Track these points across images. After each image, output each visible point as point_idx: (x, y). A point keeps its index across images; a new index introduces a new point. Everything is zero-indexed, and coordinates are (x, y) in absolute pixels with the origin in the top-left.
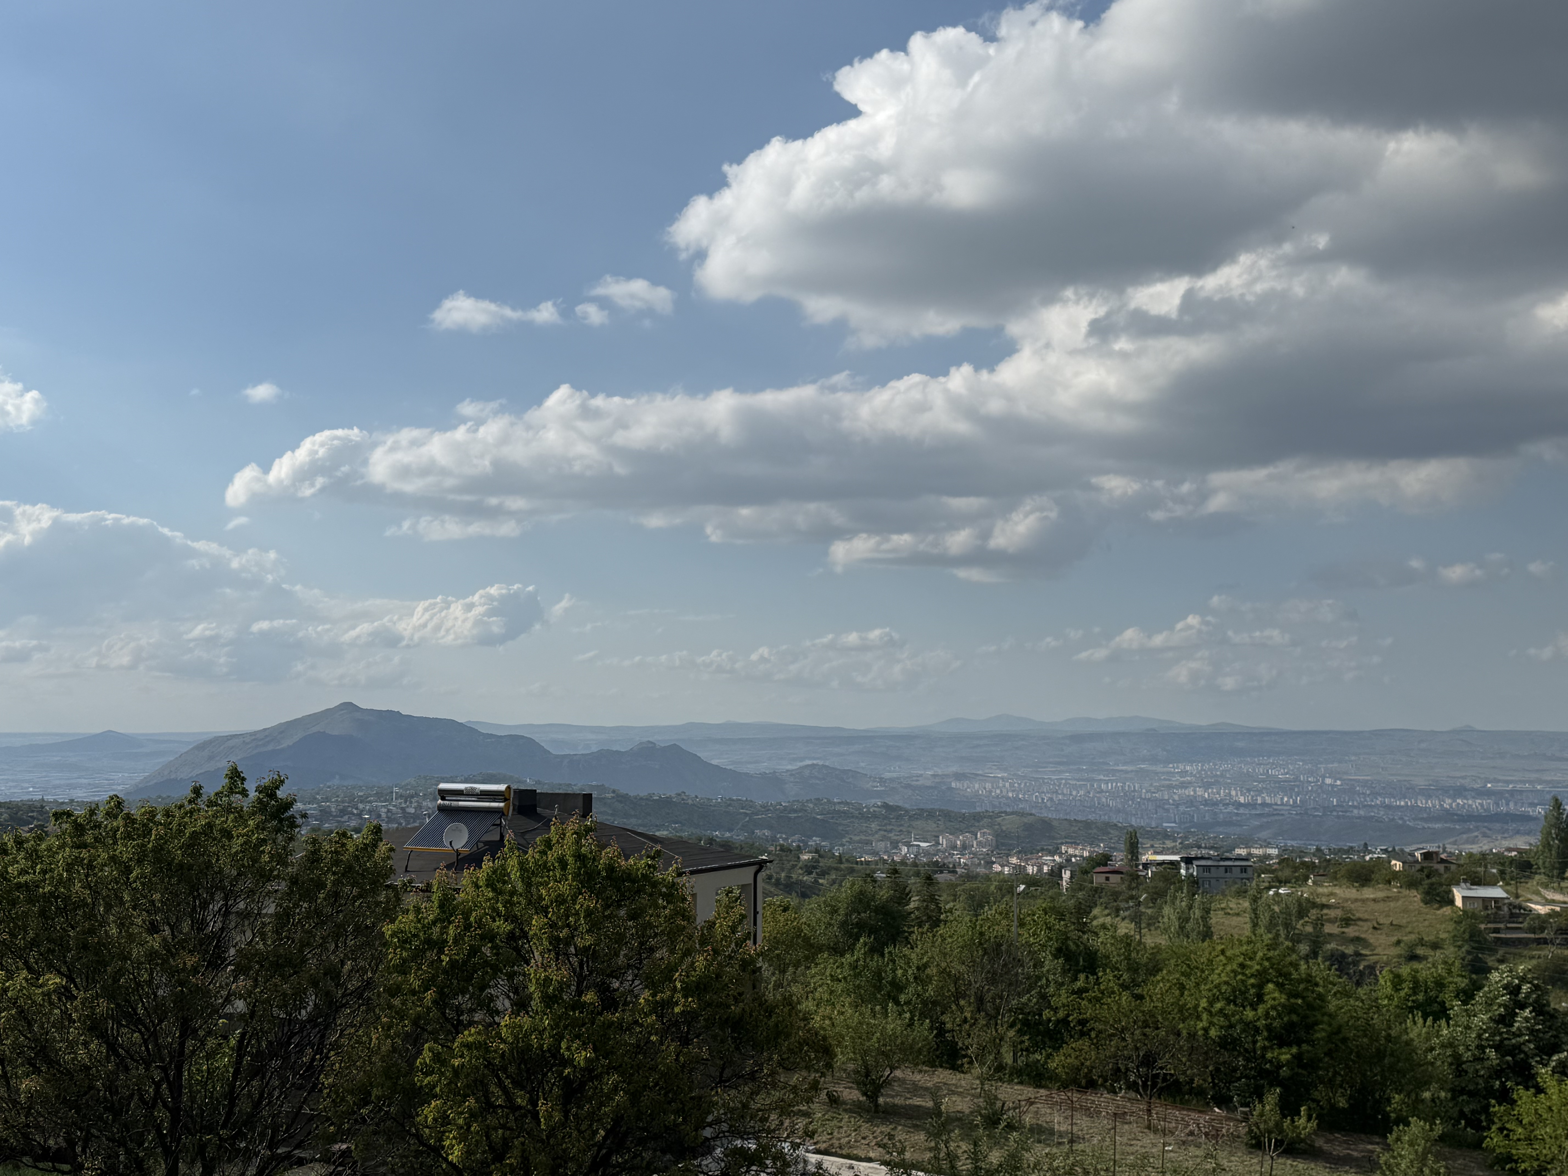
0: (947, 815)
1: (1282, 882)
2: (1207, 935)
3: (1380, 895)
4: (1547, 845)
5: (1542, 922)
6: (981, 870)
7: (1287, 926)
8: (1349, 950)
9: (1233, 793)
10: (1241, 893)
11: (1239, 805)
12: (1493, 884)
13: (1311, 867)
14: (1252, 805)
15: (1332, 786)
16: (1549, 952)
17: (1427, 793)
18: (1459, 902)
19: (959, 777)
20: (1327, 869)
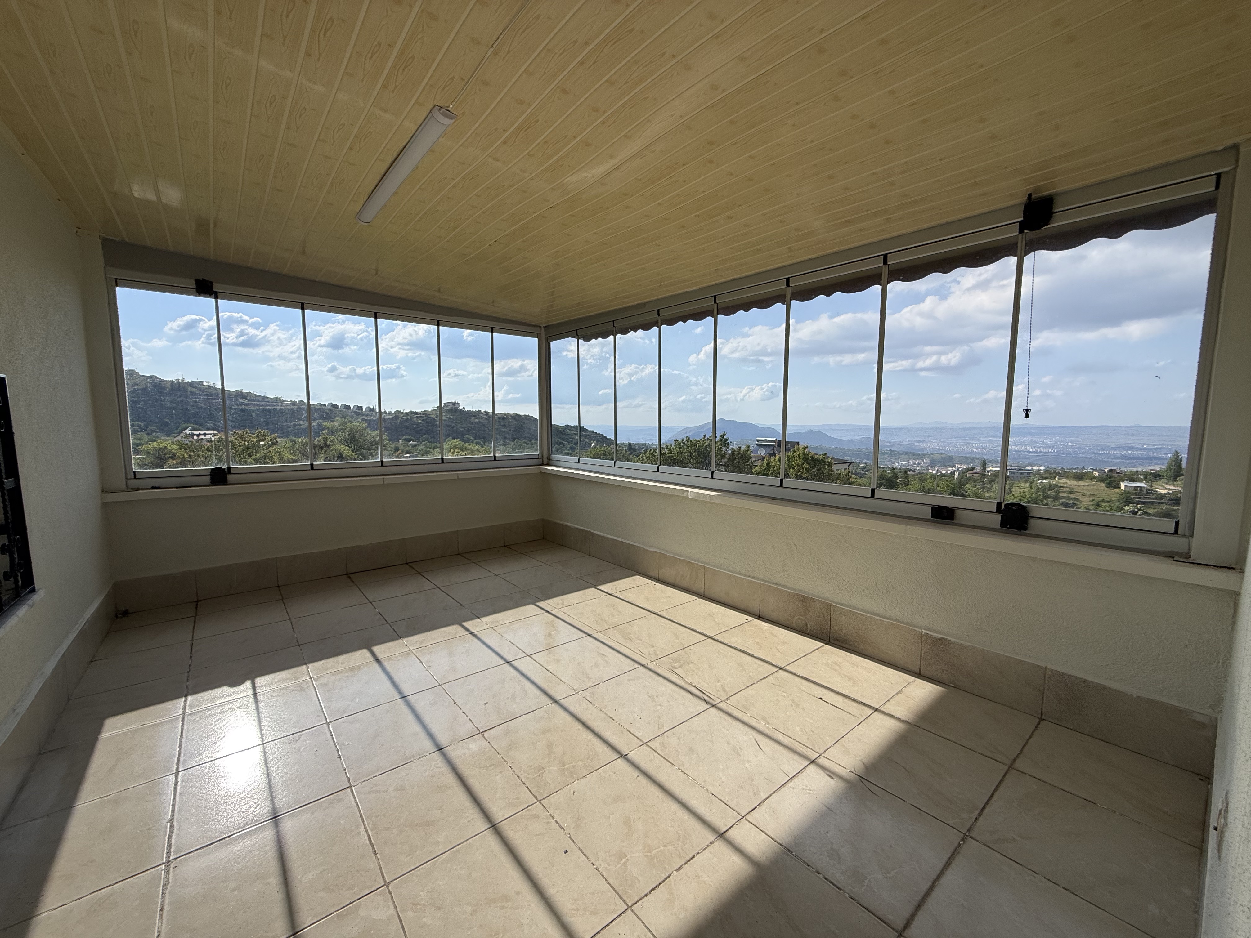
0: (913, 454)
1: (1043, 478)
3: (1087, 484)
4: (1169, 469)
5: (1162, 496)
6: (925, 472)
7: (1044, 492)
8: (1071, 502)
9: (1028, 448)
12: (1141, 481)
13: (1058, 474)
15: (1071, 446)
16: (1164, 507)
17: (1115, 449)
18: (1123, 487)
19: (918, 441)
20: (1065, 474)
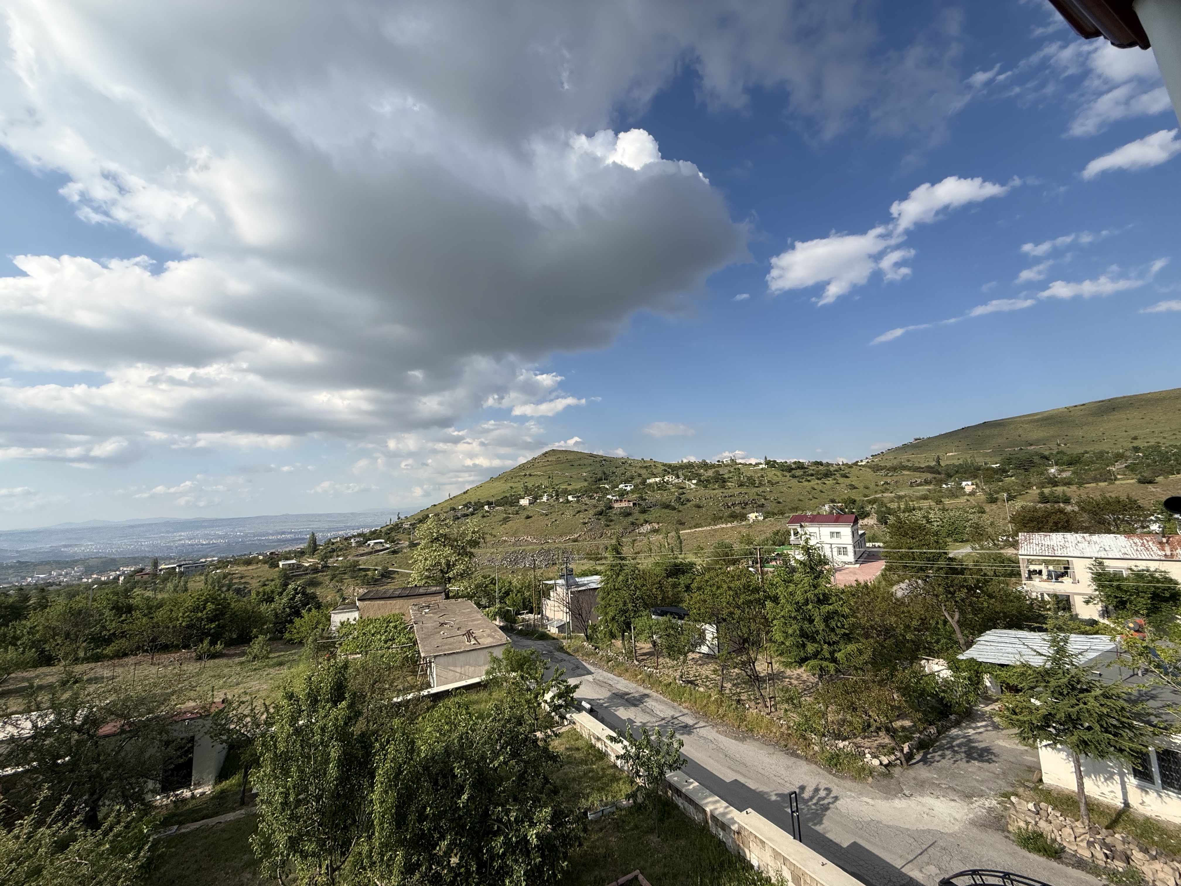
1: (218, 568)
2: (186, 590)
3: (254, 567)
4: (310, 546)
5: (307, 568)
6: (75, 582)
7: (219, 582)
8: (242, 586)
10: (201, 574)
11: (203, 545)
12: (293, 559)
13: (230, 562)
14: (209, 544)
16: (308, 577)
17: (272, 535)
18: (281, 566)
20: (236, 562)
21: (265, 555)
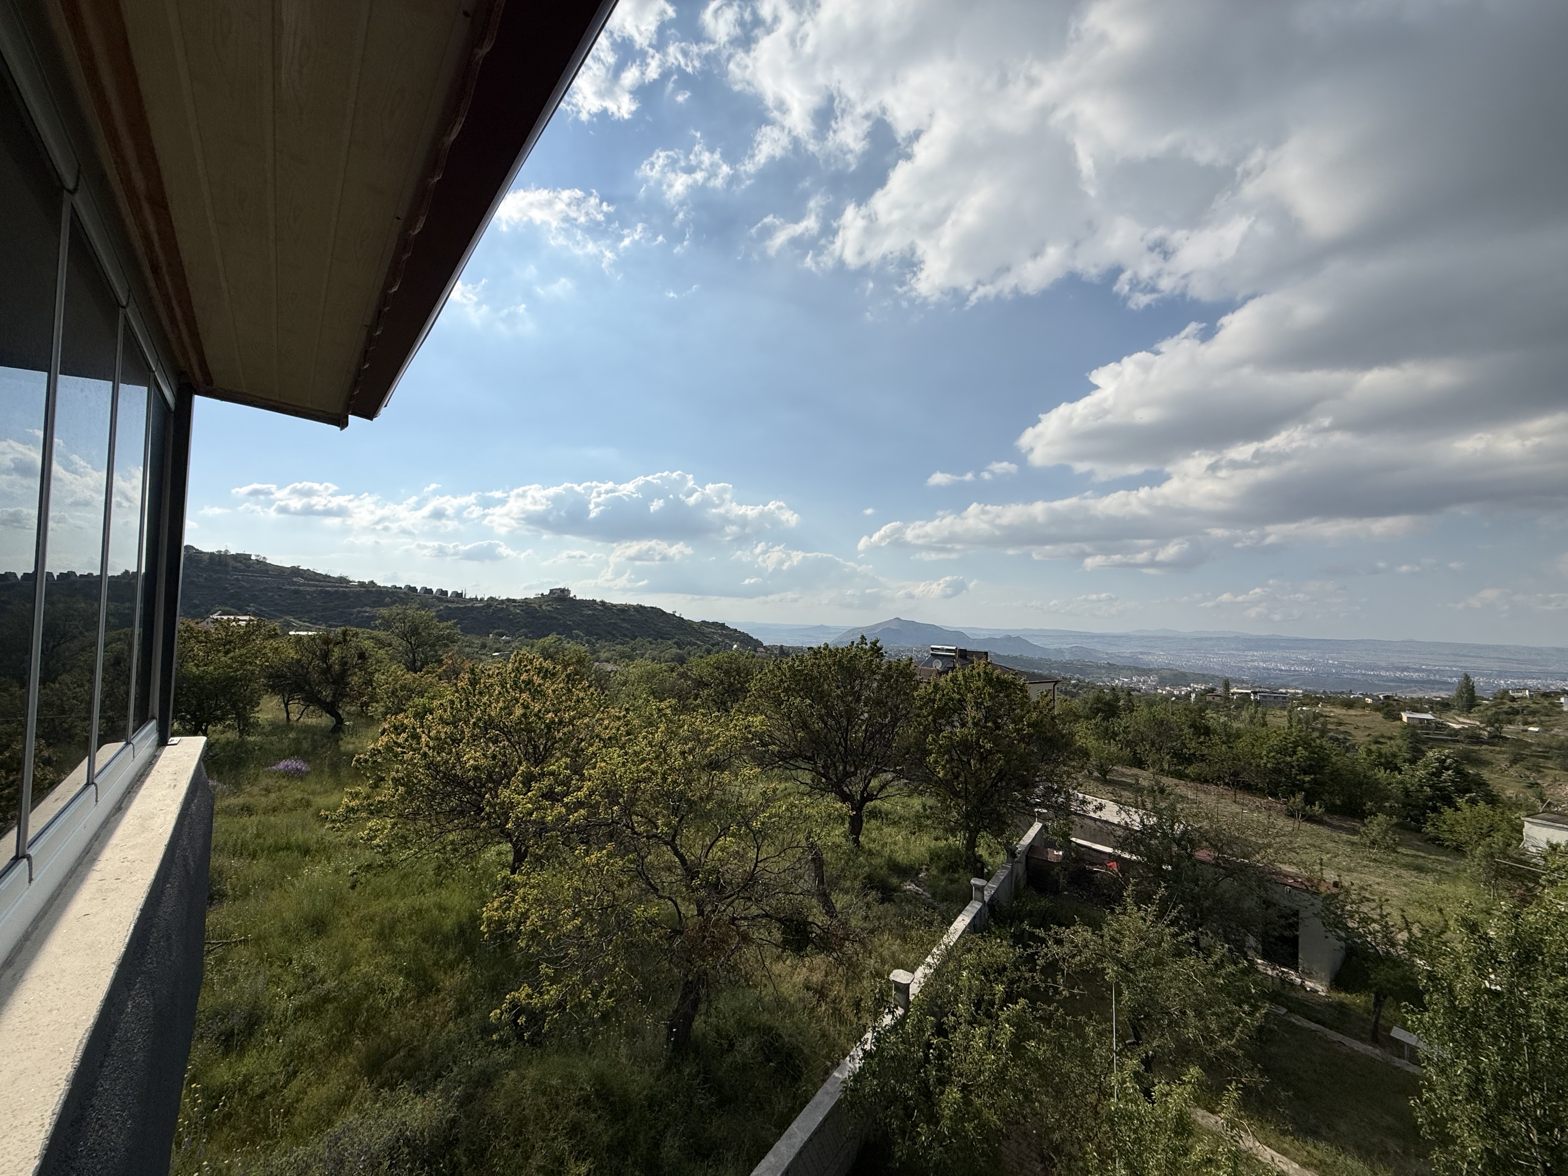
0: (1136, 669)
1: (1304, 705)
2: (1264, 724)
3: (1359, 713)
4: (1460, 696)
5: (1456, 732)
6: (1152, 692)
9: (1279, 665)
10: (1283, 708)
11: (1282, 670)
12: (1427, 712)
13: (1320, 699)
14: (1289, 671)
15: (1333, 664)
18: (1405, 719)
19: (1141, 653)
20: (1329, 700)
21: (1376, 699)
